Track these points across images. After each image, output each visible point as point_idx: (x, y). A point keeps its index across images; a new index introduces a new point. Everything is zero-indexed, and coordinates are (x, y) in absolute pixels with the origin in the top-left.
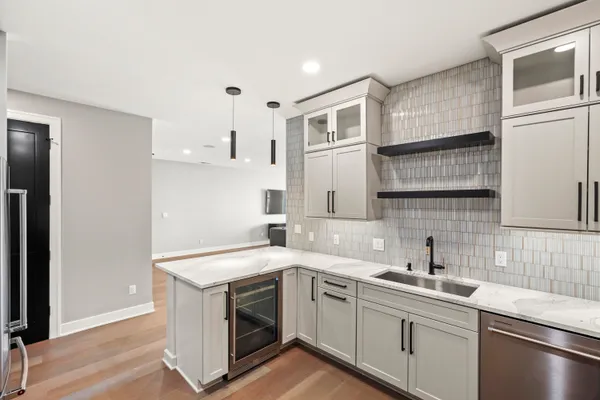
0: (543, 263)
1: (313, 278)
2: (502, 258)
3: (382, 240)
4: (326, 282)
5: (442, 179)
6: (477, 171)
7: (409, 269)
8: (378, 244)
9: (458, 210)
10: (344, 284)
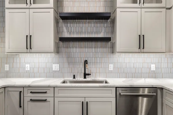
0: (124, 67)
1: (20, 92)
2: (111, 67)
3: (59, 65)
4: (31, 92)
5: (88, 33)
6: (102, 31)
7: (74, 78)
8: (56, 67)
9: (95, 47)
10: (45, 91)
